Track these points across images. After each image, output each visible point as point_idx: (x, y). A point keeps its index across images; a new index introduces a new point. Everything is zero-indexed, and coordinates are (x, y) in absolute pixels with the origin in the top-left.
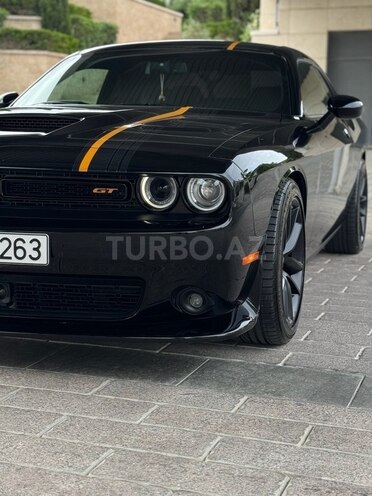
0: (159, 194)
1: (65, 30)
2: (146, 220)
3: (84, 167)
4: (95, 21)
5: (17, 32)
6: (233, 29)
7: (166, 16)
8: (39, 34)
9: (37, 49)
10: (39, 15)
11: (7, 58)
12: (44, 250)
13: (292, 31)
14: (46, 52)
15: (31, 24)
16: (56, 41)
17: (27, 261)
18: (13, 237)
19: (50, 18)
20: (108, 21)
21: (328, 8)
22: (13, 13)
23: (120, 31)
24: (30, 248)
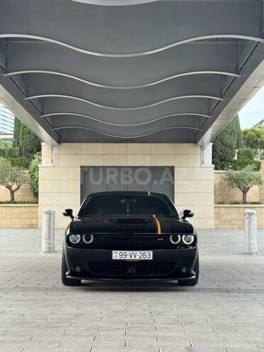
12: (151, 255)
13: (61, 165)
17: (147, 258)
18: (143, 252)
21: (80, 154)
24: (148, 255)
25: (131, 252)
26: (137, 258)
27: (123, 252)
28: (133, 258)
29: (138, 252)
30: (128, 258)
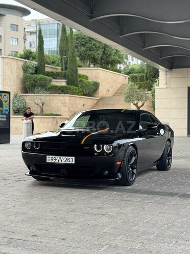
0: (98, 149)
1: (77, 85)
2: (96, 154)
3: (82, 143)
4: (90, 80)
5: (56, 86)
6: (148, 85)
7: (122, 77)
8: (65, 87)
9: (64, 93)
10: (66, 79)
11: (52, 97)
12: (74, 160)
13: (172, 87)
14: (68, 95)
15: (62, 83)
16: (72, 90)
17: (70, 162)
18: (67, 157)
19: (70, 80)
20: (95, 80)
21: (188, 77)
22: (54, 79)
23: (100, 84)
24: (71, 160)
25: (59, 157)
26: (63, 162)
27: (53, 157)
28: (60, 162)
29: (64, 158)
30: (57, 161)
